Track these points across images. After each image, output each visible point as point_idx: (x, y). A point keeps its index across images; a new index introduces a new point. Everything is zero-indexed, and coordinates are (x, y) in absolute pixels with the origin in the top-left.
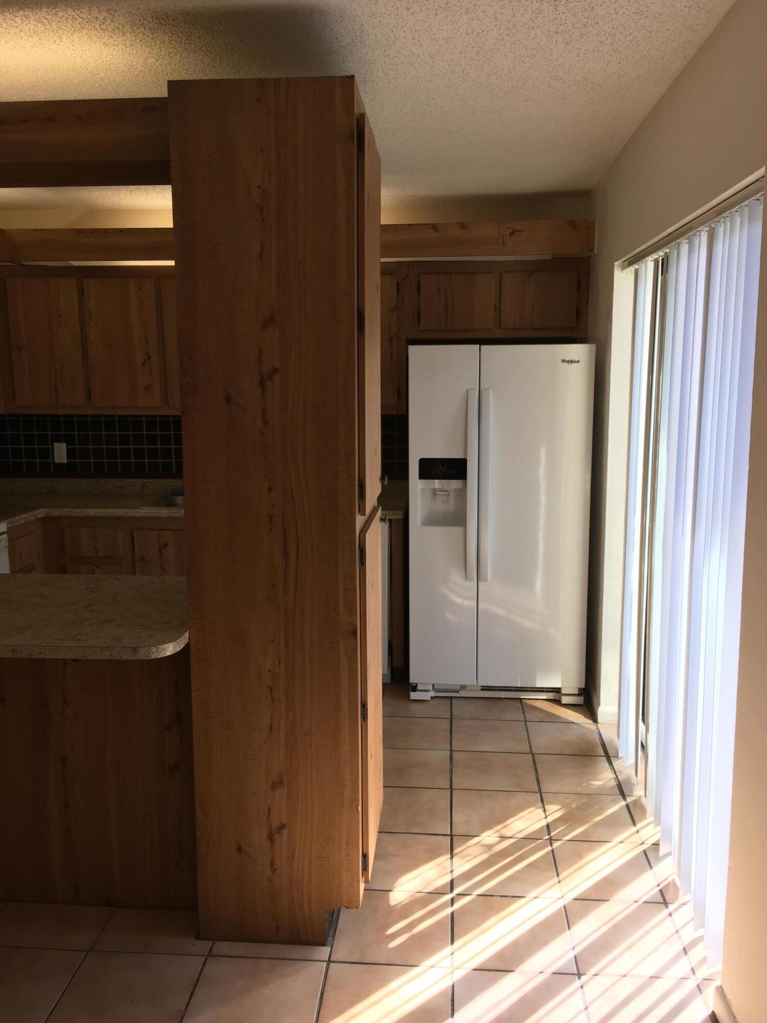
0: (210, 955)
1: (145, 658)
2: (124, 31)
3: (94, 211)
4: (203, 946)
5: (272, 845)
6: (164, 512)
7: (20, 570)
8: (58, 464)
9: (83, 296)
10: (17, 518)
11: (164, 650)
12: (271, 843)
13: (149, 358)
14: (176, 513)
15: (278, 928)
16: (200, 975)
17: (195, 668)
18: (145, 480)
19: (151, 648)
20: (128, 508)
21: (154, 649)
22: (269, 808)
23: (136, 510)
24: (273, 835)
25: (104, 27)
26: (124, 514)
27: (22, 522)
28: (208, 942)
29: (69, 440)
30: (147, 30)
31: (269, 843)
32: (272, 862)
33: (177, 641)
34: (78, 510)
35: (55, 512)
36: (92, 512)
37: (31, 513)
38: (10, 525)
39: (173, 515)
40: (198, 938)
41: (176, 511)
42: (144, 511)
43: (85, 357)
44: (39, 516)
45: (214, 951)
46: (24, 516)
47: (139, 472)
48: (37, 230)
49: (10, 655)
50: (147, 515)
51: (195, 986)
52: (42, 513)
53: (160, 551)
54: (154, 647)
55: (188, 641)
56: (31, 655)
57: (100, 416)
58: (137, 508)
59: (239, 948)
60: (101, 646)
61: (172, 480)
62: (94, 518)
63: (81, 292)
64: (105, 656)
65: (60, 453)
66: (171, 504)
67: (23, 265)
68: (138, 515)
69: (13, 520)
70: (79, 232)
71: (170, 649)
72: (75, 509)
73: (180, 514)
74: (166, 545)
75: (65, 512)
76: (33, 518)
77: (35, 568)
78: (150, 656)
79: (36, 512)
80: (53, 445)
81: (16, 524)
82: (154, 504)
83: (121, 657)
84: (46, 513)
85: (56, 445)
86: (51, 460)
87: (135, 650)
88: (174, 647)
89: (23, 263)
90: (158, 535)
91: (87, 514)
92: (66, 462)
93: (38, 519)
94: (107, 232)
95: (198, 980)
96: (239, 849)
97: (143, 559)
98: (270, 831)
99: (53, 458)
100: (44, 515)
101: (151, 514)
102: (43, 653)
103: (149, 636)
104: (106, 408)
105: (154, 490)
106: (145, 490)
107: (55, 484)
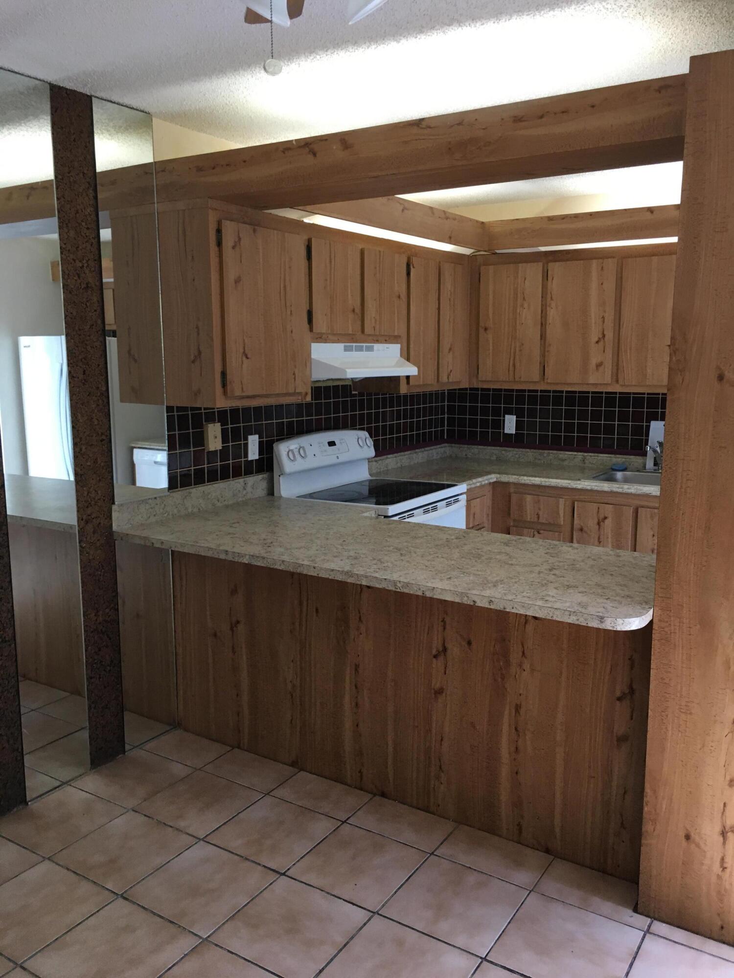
0: (648, 931)
1: (611, 628)
2: (645, 14)
3: (563, 198)
4: (643, 921)
5: (724, 843)
6: (606, 486)
7: (473, 527)
8: (507, 434)
9: (547, 280)
10: (474, 481)
11: (630, 623)
12: (724, 839)
13: (604, 336)
14: (618, 488)
15: (722, 928)
16: (639, 948)
17: (655, 644)
18: (586, 454)
19: (617, 619)
20: (571, 480)
21: (620, 621)
22: (725, 804)
23: (579, 482)
24: (727, 833)
25: (626, 14)
26: (568, 485)
27: (478, 484)
28: (647, 918)
29: (519, 414)
30: (669, 10)
31: (721, 839)
32: (723, 859)
33: (643, 617)
34: (525, 478)
35: (505, 478)
36: (537, 480)
37: (485, 478)
38: (469, 487)
39: (615, 490)
40: (636, 910)
41: (618, 486)
42: (586, 483)
43: (543, 337)
44: (492, 481)
45: (653, 929)
46: (480, 479)
47: (581, 446)
48: (513, 220)
49: (487, 605)
50: (589, 488)
51: (635, 958)
52: (493, 478)
53: (599, 524)
54: (620, 619)
55: (652, 618)
56: (505, 608)
57: (549, 391)
58: (579, 480)
59: (679, 935)
60: (568, 609)
61: (612, 456)
62: (539, 486)
63: (546, 275)
64: (572, 620)
65: (510, 424)
66: (611, 479)
67: (496, 253)
68: (579, 487)
69: (471, 482)
70: (550, 219)
71: (636, 623)
72: (522, 477)
73: (621, 490)
74: (606, 518)
75: (512, 479)
76: (486, 482)
77: (483, 527)
78: (616, 627)
79: (489, 476)
80: (504, 417)
81: (473, 486)
82: (595, 478)
83: (587, 624)
84: (497, 478)
85: (507, 417)
86: (502, 431)
87: (601, 619)
88: (639, 622)
89: (498, 251)
90: (598, 508)
91: (533, 482)
92: (514, 433)
93: (490, 483)
94: (577, 216)
95: (637, 953)
96: (688, 837)
97: (581, 530)
98: (724, 827)
99: (504, 429)
100: (495, 480)
101: (593, 487)
102: (516, 608)
103: (613, 607)
104: (557, 384)
105: (594, 464)
106: (585, 463)
107: (503, 452)
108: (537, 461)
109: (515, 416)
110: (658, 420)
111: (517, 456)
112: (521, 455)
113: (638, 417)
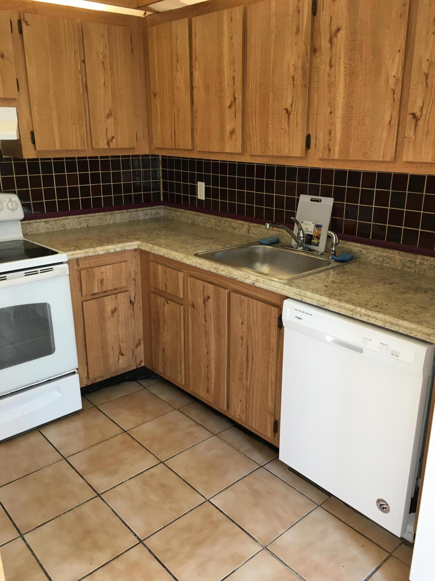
8: (198, 199)
9: (192, 37)
13: (235, 99)
38: (70, 258)
53: (204, 302)
74: (209, 297)
90: (204, 286)
97: (193, 306)
99: (197, 195)
104: (205, 152)
105: (256, 235)
106: (249, 233)
107: (196, 217)
108: (217, 228)
109: (204, 183)
110: (306, 194)
111: (204, 221)
112: (206, 220)
113: (291, 189)
